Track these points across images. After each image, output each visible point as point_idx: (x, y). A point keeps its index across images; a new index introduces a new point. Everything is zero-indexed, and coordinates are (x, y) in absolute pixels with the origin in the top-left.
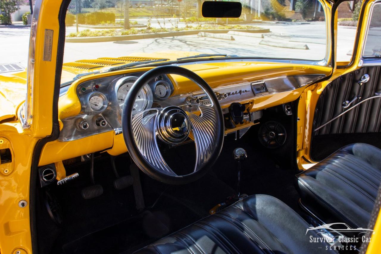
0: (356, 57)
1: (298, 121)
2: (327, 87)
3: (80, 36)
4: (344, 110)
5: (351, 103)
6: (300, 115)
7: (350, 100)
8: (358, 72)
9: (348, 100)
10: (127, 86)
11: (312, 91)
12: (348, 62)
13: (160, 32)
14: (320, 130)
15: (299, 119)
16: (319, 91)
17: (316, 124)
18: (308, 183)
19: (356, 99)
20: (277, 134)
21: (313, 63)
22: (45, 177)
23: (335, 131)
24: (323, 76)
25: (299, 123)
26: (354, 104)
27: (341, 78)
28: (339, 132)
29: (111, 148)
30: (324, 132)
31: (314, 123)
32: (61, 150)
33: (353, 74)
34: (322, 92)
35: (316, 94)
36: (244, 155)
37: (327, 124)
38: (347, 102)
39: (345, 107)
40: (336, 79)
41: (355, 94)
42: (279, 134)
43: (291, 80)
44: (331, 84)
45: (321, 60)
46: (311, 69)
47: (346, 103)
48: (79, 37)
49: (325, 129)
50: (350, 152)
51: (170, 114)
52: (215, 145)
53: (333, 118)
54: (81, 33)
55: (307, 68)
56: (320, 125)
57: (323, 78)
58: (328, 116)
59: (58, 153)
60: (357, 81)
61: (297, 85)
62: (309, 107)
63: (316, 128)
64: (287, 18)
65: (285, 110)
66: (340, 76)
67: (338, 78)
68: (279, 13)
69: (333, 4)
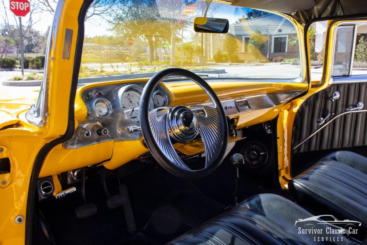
0: (326, 76)
1: (278, 139)
2: (302, 105)
3: (27, 80)
4: (319, 127)
5: (325, 119)
6: (279, 134)
7: (324, 117)
8: (329, 90)
9: (322, 117)
10: (129, 95)
11: (288, 110)
12: (319, 82)
13: (114, 75)
14: (299, 148)
15: (279, 138)
16: (295, 110)
17: (295, 142)
18: (303, 183)
19: (329, 115)
20: (258, 153)
21: (289, 81)
22: (43, 190)
23: (313, 148)
24: (300, 92)
25: (279, 142)
26: (328, 120)
27: (314, 96)
28: (317, 149)
29: (109, 160)
30: (302, 150)
31: (293, 142)
32: (64, 158)
33: (325, 91)
34: (298, 110)
35: (293, 112)
36: (242, 160)
37: (305, 142)
38: (322, 119)
39: (320, 124)
40: (310, 97)
41: (328, 111)
42: (261, 154)
43: (270, 98)
44: (306, 102)
45: (297, 78)
46: (288, 86)
47: (320, 120)
48: (25, 80)
49: (303, 146)
50: (334, 159)
51: (179, 113)
52: (221, 143)
53: (310, 135)
54: (27, 76)
55: (285, 85)
56: (298, 144)
57: (300, 93)
58: (305, 133)
59: (60, 162)
60: (329, 98)
61: (277, 102)
62: (286, 126)
63: (294, 147)
64: (240, 59)
65: (265, 128)
66: (313, 94)
67: (312, 96)
68: (231, 55)
69: (304, 24)
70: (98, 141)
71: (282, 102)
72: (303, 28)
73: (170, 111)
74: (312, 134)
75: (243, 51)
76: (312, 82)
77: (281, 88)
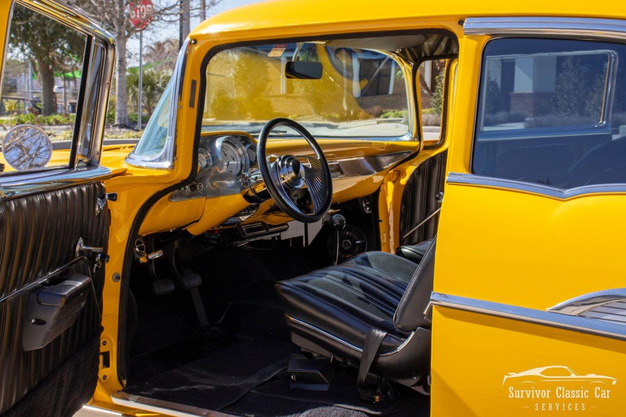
0: (446, 133)
1: (380, 223)
2: (413, 174)
6: (381, 216)
11: (394, 182)
12: (437, 141)
14: (411, 236)
15: (381, 221)
16: (403, 181)
17: (404, 228)
20: (353, 241)
21: (394, 139)
22: (138, 247)
24: (408, 153)
25: (382, 226)
27: (430, 161)
29: (198, 221)
30: (415, 239)
31: (401, 227)
34: (408, 181)
35: (400, 185)
36: (343, 220)
37: (419, 228)
39: (440, 201)
40: (425, 162)
42: (357, 242)
43: (370, 162)
44: (419, 170)
45: (404, 135)
46: (392, 146)
47: (440, 195)
49: (416, 234)
51: (289, 161)
53: (425, 218)
55: (388, 144)
56: (410, 230)
57: (409, 155)
58: (419, 215)
59: (160, 215)
63: (405, 234)
64: (275, 111)
65: (363, 206)
66: (429, 158)
67: (427, 160)
68: (254, 100)
69: (413, 64)
70: (189, 197)
71: (385, 167)
72: (410, 69)
73: (280, 159)
74: (429, 216)
75: (283, 89)
76: (425, 142)
77: (384, 148)
